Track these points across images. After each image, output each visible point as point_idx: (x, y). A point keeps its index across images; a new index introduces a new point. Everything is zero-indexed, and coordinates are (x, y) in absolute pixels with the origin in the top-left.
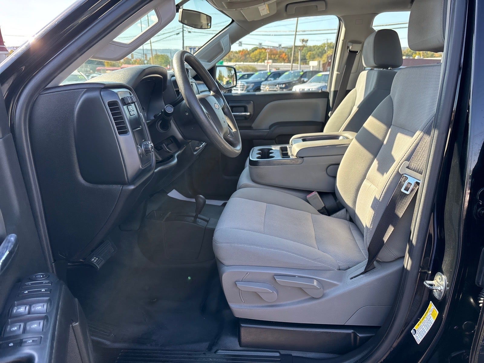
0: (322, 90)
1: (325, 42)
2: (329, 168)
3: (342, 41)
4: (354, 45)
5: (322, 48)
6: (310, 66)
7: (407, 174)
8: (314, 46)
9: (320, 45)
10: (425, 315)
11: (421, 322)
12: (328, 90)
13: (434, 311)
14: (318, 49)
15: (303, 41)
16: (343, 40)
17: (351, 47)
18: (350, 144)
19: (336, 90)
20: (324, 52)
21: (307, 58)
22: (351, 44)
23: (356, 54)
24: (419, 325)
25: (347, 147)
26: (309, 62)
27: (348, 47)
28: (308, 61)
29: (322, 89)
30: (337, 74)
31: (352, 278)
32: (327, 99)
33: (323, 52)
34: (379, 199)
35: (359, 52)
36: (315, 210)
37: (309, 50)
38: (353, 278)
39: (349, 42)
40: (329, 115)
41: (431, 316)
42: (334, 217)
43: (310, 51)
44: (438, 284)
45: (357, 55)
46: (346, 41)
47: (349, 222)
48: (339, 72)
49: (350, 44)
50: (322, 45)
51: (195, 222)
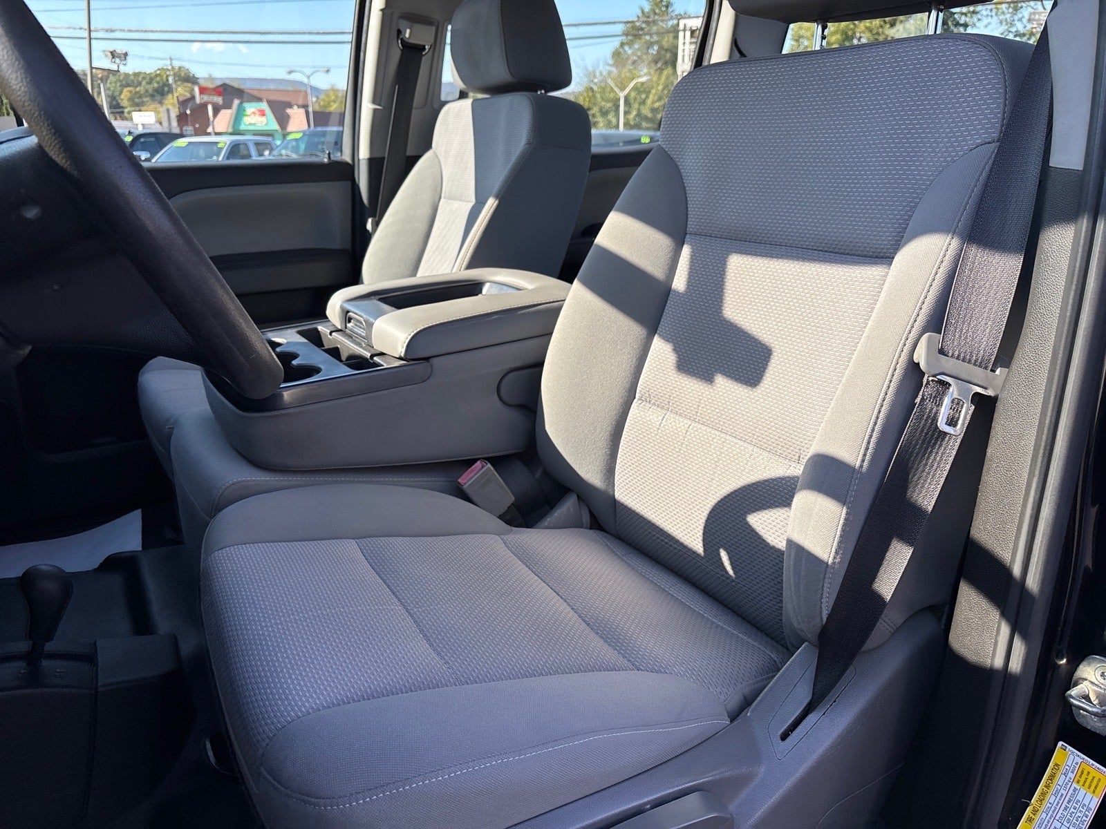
0: (329, 157)
1: (166, 64)
2: (505, 381)
3: (381, 13)
4: (418, 27)
5: (158, 79)
6: (137, 125)
7: (948, 372)
8: (136, 75)
9: (152, 71)
10: (1047, 786)
11: (1035, 812)
12: (347, 157)
13: (1088, 769)
14: (150, 83)
15: (113, 54)
16: (382, 10)
17: (408, 31)
18: (564, 300)
19: (380, 155)
20: (166, 89)
21: (125, 103)
22: (409, 24)
23: (422, 55)
24: (1030, 820)
25: (559, 309)
26: (129, 113)
27: (399, 32)
28: (126, 110)
29: (332, 156)
30: (375, 110)
31: (784, 737)
32: (349, 183)
33: (164, 90)
34: (861, 466)
35: (430, 49)
36: (492, 516)
37: (124, 82)
38: (789, 735)
39: (398, 18)
40: (369, 226)
41: (1075, 785)
42: (547, 528)
43: (128, 85)
44: (1097, 689)
45: (423, 58)
46: (392, 14)
47: (591, 532)
48: (380, 105)
49: (402, 24)
50: (158, 72)
51: (34, 677)
